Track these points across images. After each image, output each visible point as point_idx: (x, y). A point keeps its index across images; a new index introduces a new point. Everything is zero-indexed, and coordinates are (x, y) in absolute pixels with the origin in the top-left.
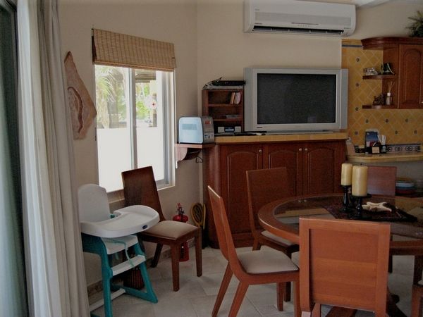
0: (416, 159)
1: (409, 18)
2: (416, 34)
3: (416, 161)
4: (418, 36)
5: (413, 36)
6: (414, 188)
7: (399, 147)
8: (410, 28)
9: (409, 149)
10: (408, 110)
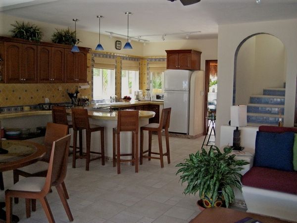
0: (21, 116)
1: (12, 25)
2: (16, 36)
3: (20, 117)
4: (17, 37)
5: (14, 37)
6: (20, 134)
7: (9, 109)
8: (12, 31)
9: (16, 109)
10: (14, 84)
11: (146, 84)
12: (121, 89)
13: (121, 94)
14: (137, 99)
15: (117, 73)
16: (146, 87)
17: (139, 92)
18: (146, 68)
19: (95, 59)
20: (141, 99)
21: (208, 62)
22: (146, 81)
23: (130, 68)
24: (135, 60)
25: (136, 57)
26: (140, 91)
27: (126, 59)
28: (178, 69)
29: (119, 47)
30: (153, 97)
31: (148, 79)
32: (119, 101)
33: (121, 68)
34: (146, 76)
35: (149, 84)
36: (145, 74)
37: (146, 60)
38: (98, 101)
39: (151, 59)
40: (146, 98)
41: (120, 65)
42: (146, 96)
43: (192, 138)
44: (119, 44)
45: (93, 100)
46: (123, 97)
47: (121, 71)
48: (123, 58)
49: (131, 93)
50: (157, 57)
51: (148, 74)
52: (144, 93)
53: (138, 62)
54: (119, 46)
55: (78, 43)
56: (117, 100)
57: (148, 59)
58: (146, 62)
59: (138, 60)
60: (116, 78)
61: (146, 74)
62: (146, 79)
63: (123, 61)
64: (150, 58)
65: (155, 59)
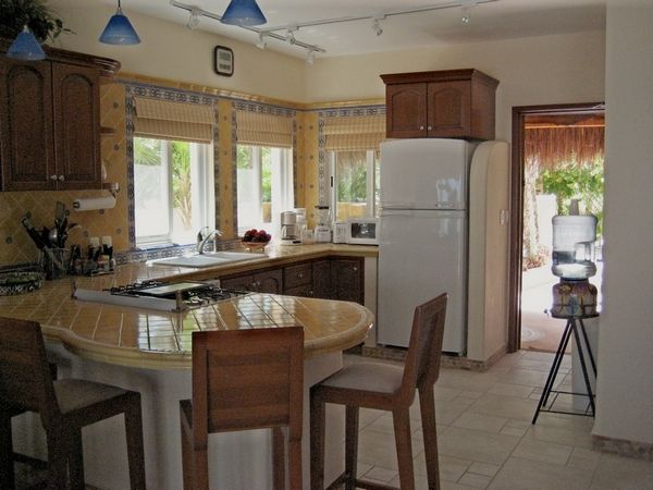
11: (316, 188)
12: (235, 207)
13: (235, 224)
14: (290, 236)
15: (221, 155)
16: (315, 198)
17: (293, 216)
18: (316, 138)
19: (139, 102)
20: (301, 239)
21: (518, 112)
22: (317, 181)
23: (265, 138)
24: (279, 113)
25: (282, 102)
26: (296, 211)
27: (252, 108)
28: (426, 135)
29: (225, 67)
30: (339, 230)
31: (321, 173)
32: (229, 249)
33: (235, 139)
34: (316, 165)
35: (324, 189)
36: (312, 157)
37: (315, 115)
38: (153, 253)
39: (332, 111)
40: (317, 235)
41: (231, 127)
42: (317, 228)
43: (479, 367)
44: (225, 57)
45: (134, 250)
46: (242, 234)
47: (235, 149)
48: (241, 104)
49: (268, 218)
50: (349, 104)
51: (321, 157)
52: (310, 216)
53: (290, 121)
54: (229, 63)
55: (56, 35)
56: (222, 244)
57: (320, 111)
58: (315, 118)
59: (289, 115)
60: (216, 172)
61: (317, 158)
62: (317, 174)
63: (241, 116)
64: (328, 105)
65: (345, 111)
